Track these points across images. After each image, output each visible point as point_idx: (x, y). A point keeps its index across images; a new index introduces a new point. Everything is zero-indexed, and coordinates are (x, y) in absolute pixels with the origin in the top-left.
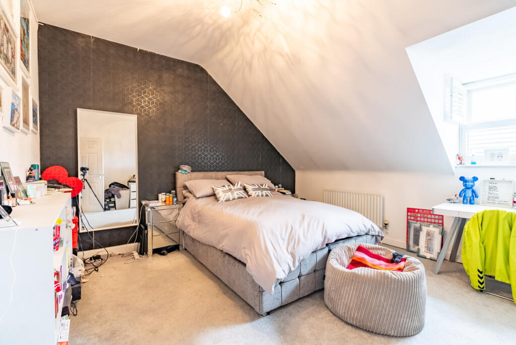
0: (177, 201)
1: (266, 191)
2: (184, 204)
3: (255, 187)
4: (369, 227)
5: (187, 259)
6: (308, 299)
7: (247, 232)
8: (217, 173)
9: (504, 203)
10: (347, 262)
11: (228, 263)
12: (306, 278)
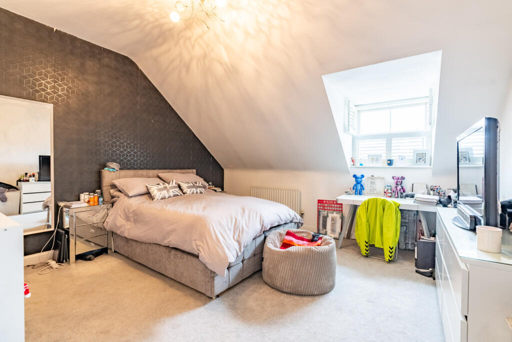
0: (103, 200)
1: (200, 189)
2: (113, 204)
3: (190, 185)
4: (293, 216)
5: (120, 261)
6: (249, 280)
7: (197, 226)
8: (148, 171)
9: (378, 194)
10: (279, 244)
11: (175, 258)
12: (248, 261)
